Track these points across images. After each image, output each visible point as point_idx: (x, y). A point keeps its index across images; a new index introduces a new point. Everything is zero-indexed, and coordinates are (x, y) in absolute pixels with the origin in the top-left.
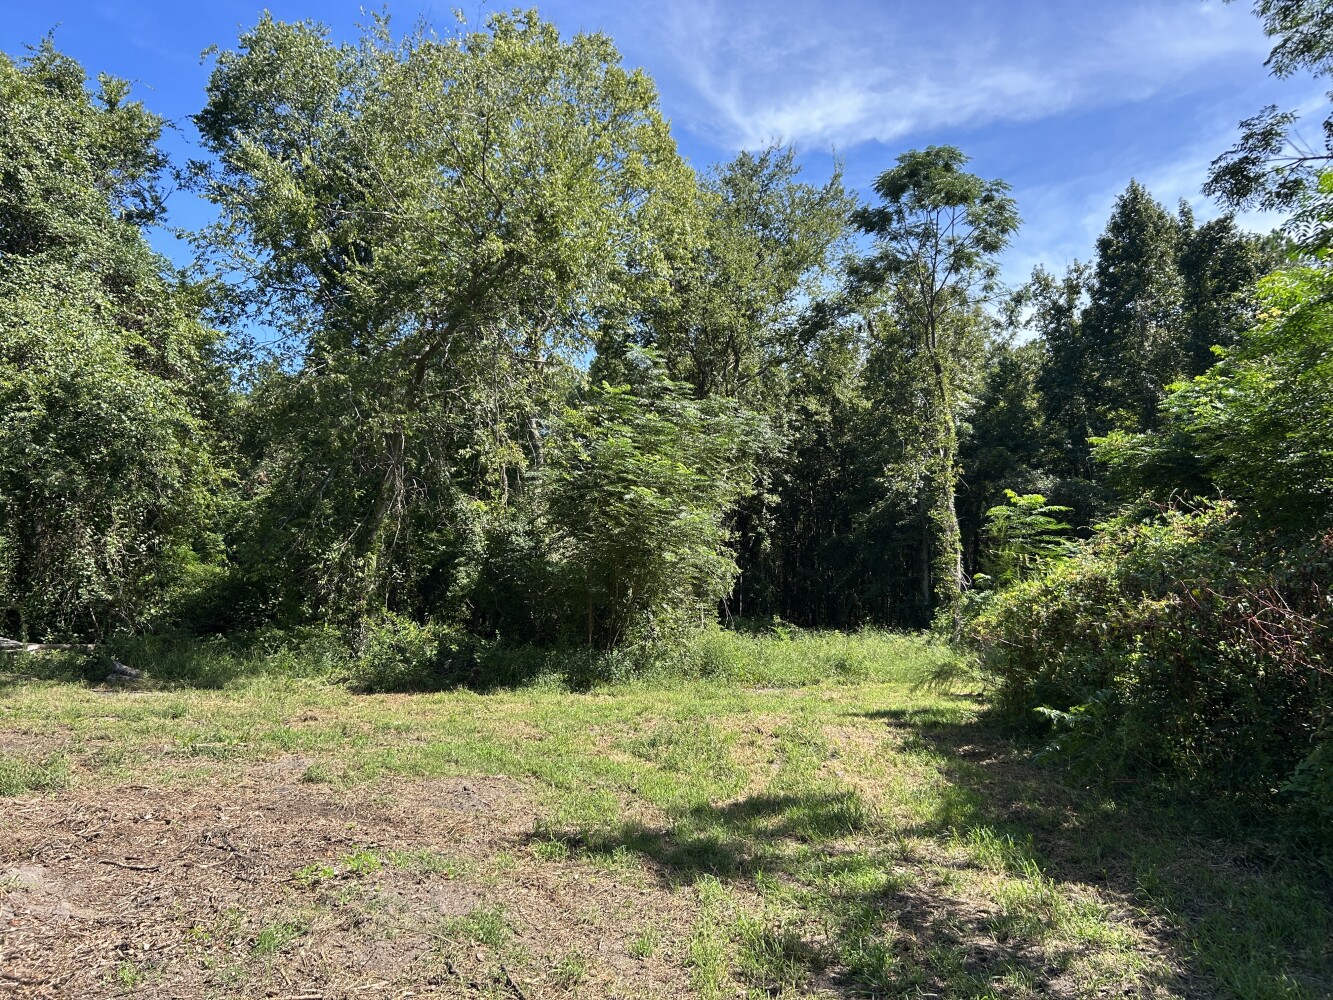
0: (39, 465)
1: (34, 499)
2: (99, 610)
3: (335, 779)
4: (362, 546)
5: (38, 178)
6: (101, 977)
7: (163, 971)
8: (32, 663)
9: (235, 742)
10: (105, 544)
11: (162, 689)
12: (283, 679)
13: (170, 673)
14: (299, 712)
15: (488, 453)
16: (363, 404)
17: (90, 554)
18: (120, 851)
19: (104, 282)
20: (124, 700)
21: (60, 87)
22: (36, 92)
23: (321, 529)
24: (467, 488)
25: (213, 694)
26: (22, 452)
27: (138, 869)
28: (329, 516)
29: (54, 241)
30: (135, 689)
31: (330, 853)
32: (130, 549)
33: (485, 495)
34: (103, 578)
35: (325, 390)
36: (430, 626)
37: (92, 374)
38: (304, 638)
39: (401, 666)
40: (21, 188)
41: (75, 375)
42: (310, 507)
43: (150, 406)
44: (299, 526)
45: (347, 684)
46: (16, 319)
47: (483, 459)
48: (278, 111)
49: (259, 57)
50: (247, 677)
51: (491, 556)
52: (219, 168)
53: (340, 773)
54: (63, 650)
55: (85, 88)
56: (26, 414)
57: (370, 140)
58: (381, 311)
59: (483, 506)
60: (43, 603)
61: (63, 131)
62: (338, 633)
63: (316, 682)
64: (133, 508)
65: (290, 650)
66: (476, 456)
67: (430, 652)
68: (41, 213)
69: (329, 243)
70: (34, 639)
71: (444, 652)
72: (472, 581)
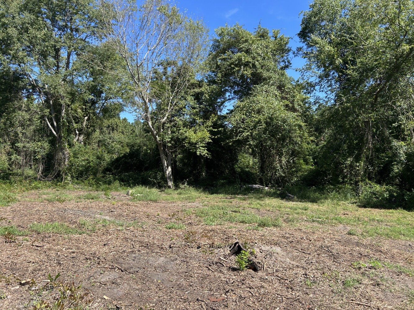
0: (265, 140)
1: (264, 149)
2: (281, 178)
3: (359, 235)
4: (357, 159)
5: (260, 63)
6: (301, 282)
7: (318, 284)
8: (267, 192)
9: (325, 219)
10: (282, 160)
11: (300, 202)
12: (335, 201)
13: (302, 197)
14: (342, 212)
15: (404, 124)
16: (356, 112)
17: (278, 163)
18: (299, 247)
19: (277, 88)
20: (291, 204)
21: (263, 37)
22: (258, 40)
23: (344, 154)
24: (397, 137)
25: (315, 204)
26: (261, 137)
27: (305, 253)
28: (346, 150)
29: (265, 79)
30: (293, 201)
31: (362, 259)
32: (288, 161)
33: (404, 140)
34: (282, 170)
35: (343, 109)
36: (384, 186)
37: (276, 114)
38: (340, 188)
39: (375, 200)
40: (256, 67)
41: (272, 115)
42: (340, 147)
43: (291, 121)
44: (337, 153)
45: (357, 204)
46: (257, 102)
47: (403, 126)
48: (322, 24)
49: (315, 9)
50: (324, 200)
51: (408, 162)
52: (305, 47)
53: (361, 233)
54: (274, 189)
55: (269, 35)
56: (261, 127)
57: (354, 24)
58: (361, 80)
59: (403, 143)
60: (268, 176)
61: (265, 49)
62: (351, 187)
63: (346, 203)
64: (288, 150)
65: (336, 192)
66: (399, 126)
67: (386, 195)
68: (261, 72)
69: (342, 62)
70: (267, 186)
71: (391, 196)
72: (400, 170)
